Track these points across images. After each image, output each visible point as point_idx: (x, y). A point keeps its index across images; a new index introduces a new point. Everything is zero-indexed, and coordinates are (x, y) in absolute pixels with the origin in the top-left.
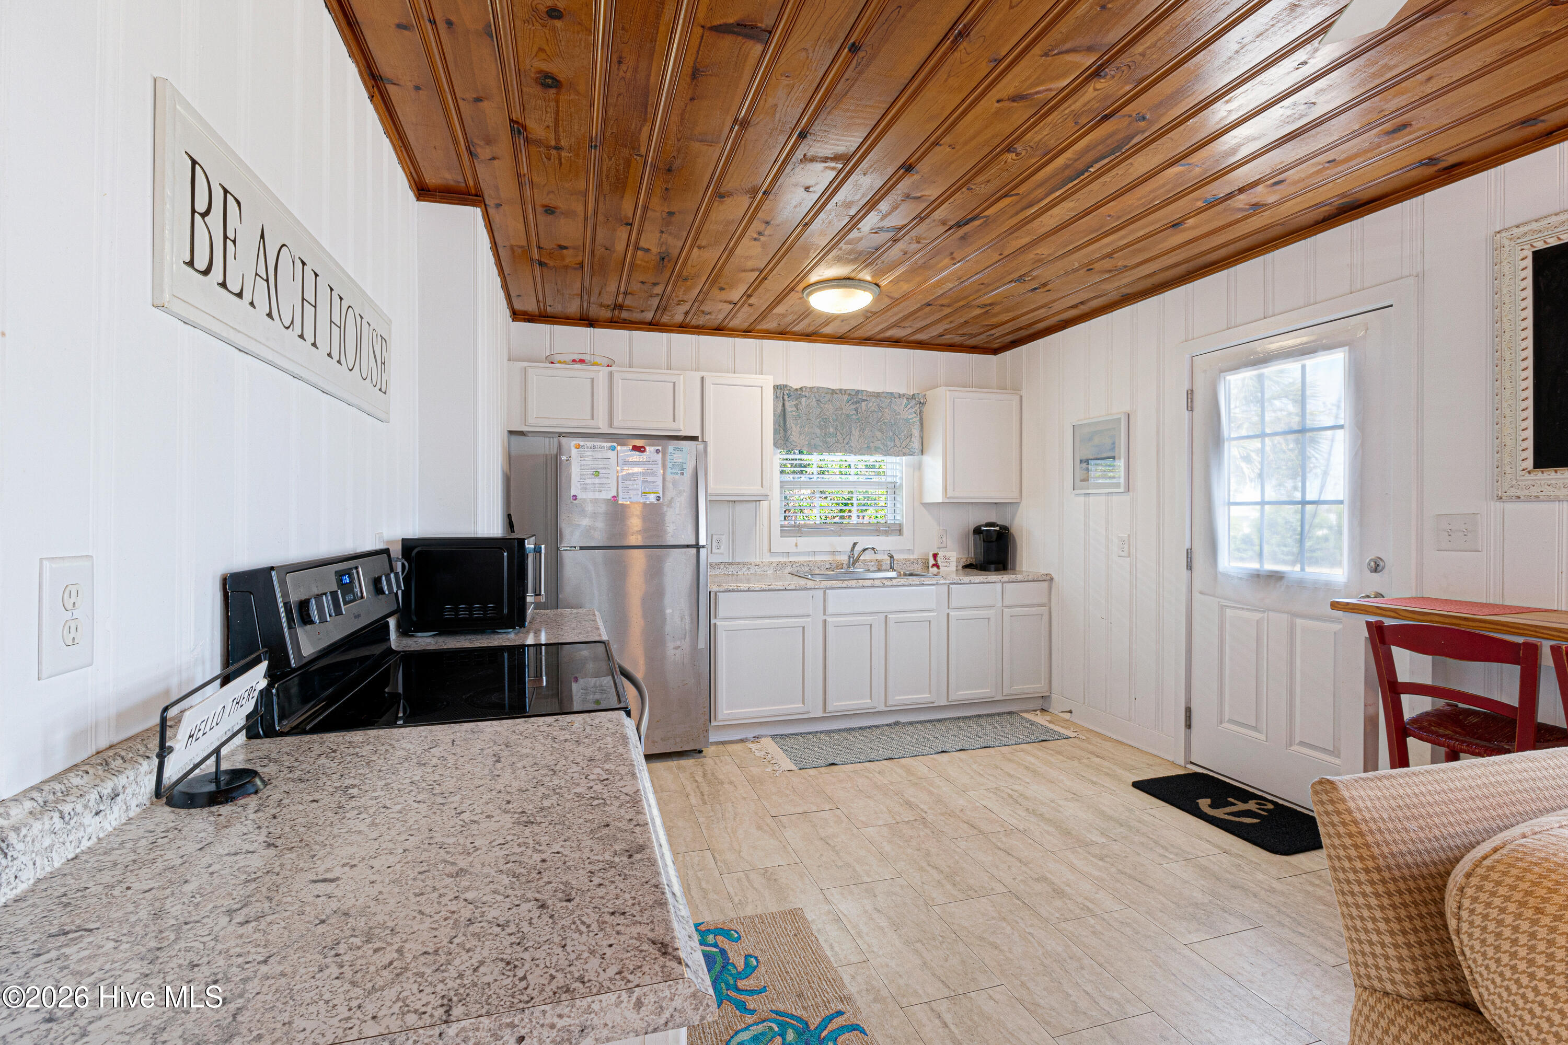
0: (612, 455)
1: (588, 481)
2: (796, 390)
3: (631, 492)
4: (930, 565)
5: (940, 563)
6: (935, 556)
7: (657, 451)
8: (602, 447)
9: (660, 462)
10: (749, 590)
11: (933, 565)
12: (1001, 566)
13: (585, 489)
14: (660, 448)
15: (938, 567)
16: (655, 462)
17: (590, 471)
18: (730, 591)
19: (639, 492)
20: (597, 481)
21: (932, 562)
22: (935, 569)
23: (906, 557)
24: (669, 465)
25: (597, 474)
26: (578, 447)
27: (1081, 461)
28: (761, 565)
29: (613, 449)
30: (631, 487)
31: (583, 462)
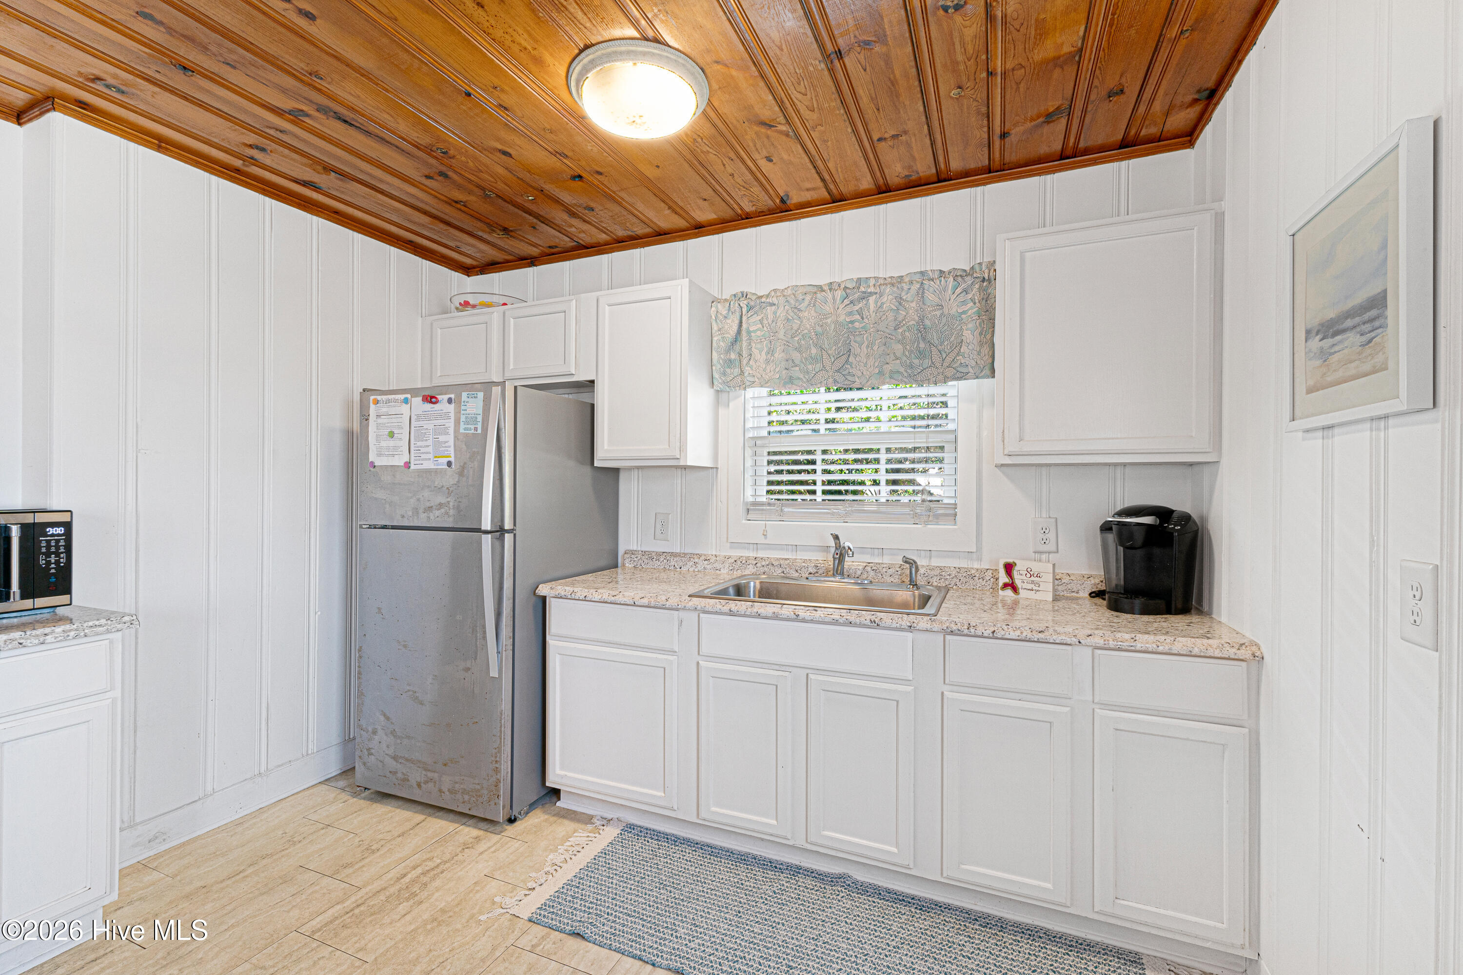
0: (405, 408)
1: (384, 444)
2: (762, 297)
3: (423, 456)
4: (1001, 584)
5: (1018, 583)
6: (1009, 568)
7: (450, 401)
8: (396, 401)
9: (452, 415)
10: (585, 599)
11: (1006, 585)
12: (1161, 604)
13: (379, 455)
14: (452, 396)
15: (1015, 589)
16: (447, 416)
17: (386, 432)
18: (561, 598)
19: (431, 456)
20: (391, 443)
21: (1004, 578)
22: (1009, 592)
23: (963, 564)
24: (463, 418)
25: (392, 435)
26: (377, 402)
27: (1308, 332)
28: (713, 559)
29: (406, 401)
30: (423, 450)
31: (380, 421)
